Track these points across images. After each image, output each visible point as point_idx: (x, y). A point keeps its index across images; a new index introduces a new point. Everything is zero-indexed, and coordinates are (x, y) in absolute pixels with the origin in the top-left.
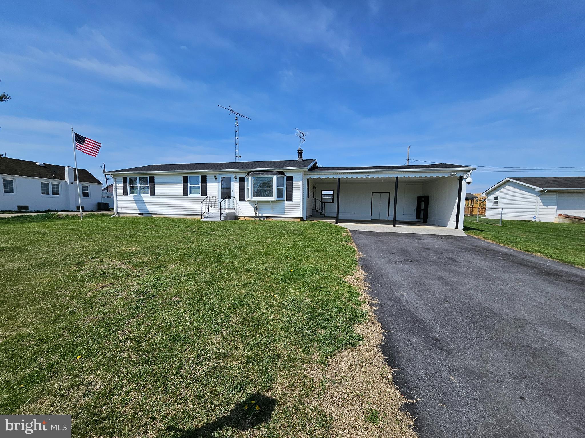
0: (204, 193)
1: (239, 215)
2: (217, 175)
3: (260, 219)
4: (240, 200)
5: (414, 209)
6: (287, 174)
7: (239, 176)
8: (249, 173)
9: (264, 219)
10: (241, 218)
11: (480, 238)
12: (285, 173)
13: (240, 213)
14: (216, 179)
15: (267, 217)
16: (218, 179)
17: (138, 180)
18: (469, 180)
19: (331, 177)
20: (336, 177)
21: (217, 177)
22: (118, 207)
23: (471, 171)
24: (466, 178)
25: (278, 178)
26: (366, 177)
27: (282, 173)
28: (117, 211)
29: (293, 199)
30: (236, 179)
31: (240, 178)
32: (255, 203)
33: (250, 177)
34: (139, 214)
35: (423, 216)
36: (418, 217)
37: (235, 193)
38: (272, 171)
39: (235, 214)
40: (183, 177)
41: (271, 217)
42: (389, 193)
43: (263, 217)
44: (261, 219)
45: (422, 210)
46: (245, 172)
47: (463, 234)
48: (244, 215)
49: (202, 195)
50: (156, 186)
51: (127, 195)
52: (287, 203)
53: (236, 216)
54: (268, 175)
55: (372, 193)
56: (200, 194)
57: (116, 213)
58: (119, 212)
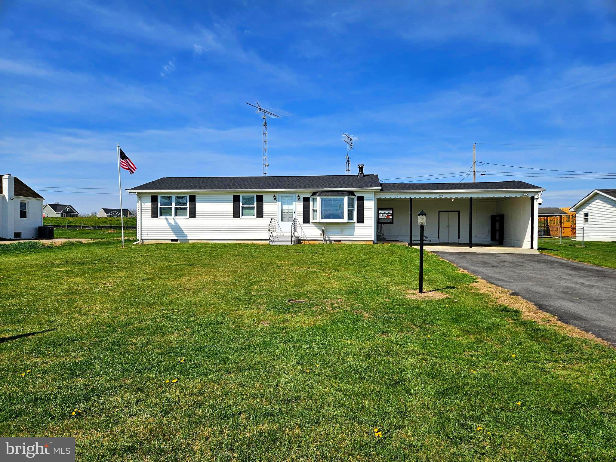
0: (260, 214)
1: (302, 239)
2: (277, 195)
3: (326, 243)
4: (304, 222)
5: (488, 229)
6: (358, 194)
7: (302, 196)
8: (314, 193)
9: (331, 243)
10: (303, 242)
11: (551, 256)
12: (355, 193)
13: (302, 236)
14: (275, 199)
15: (335, 241)
16: (277, 199)
17: (173, 199)
18: (540, 201)
19: (402, 197)
20: (408, 197)
21: (277, 197)
22: (143, 231)
23: (541, 192)
24: (537, 199)
25: (349, 198)
26: (439, 197)
27: (352, 193)
28: (141, 237)
29: (364, 221)
30: (299, 199)
31: (304, 198)
32: (323, 226)
33: (318, 198)
34: (172, 240)
35: (498, 238)
36: (493, 238)
37: (298, 215)
38: (342, 191)
39: (298, 237)
40: (234, 196)
41: (340, 241)
42: (459, 212)
43: (330, 241)
44: (328, 242)
45: (497, 230)
46: (310, 192)
47: (538, 252)
48: (308, 239)
49: (257, 217)
50: (198, 205)
51: (157, 217)
52: (358, 226)
53: (299, 240)
54: (338, 196)
55: (439, 211)
56: (254, 215)
57: (140, 240)
58: (143, 238)
